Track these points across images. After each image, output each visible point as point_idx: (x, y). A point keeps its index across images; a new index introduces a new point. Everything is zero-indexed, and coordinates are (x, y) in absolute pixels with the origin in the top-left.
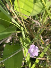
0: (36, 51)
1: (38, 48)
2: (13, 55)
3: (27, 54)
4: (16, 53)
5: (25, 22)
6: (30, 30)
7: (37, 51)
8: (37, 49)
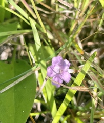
0: (65, 70)
1: (70, 64)
2: (12, 85)
3: (45, 81)
4: (20, 80)
5: (40, 9)
6: (53, 28)
7: (67, 71)
8: (68, 65)
